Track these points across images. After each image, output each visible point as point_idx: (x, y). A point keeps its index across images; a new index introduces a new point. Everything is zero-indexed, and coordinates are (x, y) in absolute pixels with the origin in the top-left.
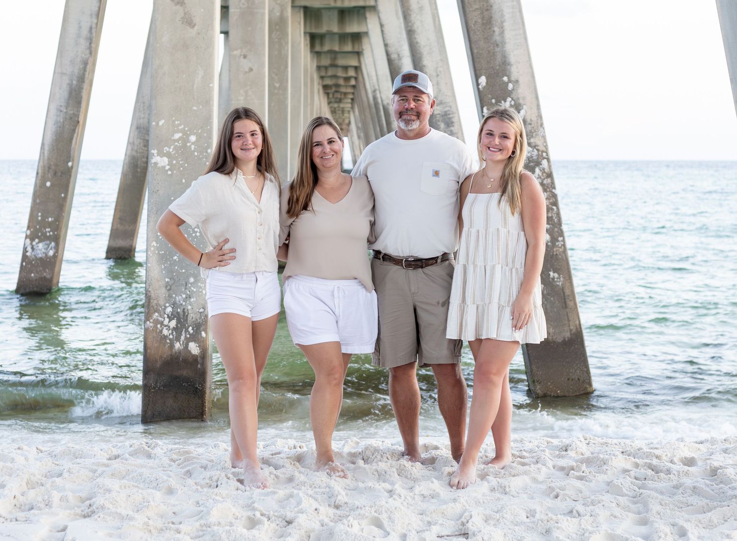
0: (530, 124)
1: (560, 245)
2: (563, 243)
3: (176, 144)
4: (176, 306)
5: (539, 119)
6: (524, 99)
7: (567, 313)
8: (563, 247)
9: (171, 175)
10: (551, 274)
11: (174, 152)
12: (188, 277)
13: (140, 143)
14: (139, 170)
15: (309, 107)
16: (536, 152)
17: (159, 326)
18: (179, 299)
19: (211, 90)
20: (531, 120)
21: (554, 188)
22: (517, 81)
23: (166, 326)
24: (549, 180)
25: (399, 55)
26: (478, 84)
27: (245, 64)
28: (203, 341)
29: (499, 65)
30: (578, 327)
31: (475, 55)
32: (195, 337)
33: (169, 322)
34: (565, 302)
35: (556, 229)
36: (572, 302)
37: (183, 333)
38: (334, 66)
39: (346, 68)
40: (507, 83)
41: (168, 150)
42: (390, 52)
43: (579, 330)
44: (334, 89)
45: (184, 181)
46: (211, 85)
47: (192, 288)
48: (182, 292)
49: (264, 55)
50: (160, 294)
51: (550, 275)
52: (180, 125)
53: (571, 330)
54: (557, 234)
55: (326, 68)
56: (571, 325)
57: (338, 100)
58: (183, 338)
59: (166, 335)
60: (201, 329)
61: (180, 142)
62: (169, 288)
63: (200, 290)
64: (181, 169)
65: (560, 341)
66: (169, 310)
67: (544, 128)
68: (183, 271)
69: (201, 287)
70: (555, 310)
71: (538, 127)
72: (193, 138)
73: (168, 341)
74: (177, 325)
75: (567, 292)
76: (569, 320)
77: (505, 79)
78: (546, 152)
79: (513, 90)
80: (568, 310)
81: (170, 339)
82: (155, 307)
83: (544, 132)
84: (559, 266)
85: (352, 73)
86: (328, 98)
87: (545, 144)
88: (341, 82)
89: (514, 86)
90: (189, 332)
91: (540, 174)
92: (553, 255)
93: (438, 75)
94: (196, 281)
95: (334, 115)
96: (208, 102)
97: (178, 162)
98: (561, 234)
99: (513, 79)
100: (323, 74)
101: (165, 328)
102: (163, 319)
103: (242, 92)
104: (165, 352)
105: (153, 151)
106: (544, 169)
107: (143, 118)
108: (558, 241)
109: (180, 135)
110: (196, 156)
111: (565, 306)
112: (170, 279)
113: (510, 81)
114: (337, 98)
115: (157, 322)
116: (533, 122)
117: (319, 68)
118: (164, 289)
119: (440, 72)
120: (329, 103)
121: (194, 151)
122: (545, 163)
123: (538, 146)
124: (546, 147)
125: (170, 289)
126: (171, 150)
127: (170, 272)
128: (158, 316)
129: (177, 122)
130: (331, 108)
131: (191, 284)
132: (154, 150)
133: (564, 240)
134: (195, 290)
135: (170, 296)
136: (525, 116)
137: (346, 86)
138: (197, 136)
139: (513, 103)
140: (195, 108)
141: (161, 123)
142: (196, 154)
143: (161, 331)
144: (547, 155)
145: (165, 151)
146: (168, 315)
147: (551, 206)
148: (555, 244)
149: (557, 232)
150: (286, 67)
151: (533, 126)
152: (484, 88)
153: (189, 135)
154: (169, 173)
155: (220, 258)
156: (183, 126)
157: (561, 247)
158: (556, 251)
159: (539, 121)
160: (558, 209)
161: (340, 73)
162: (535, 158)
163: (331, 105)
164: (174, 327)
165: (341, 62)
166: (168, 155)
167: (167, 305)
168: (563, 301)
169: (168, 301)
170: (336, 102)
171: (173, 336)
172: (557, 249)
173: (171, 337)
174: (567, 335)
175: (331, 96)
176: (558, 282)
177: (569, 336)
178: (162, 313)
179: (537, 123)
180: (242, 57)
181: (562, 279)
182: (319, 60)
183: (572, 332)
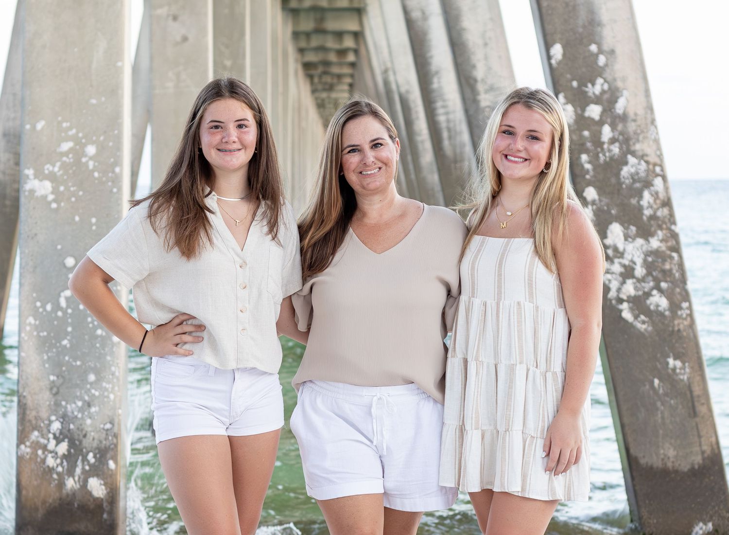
0: (634, 121)
1: (684, 316)
2: (688, 312)
3: (65, 159)
4: (67, 419)
5: (649, 112)
6: (624, 79)
7: (697, 425)
8: (689, 319)
9: (57, 210)
10: (671, 361)
11: (61, 172)
12: (86, 373)
13: (9, 160)
14: (8, 203)
15: (280, 99)
16: (643, 166)
17: (40, 452)
18: (73, 408)
19: (119, 71)
20: (636, 114)
21: (674, 223)
22: (612, 52)
23: (51, 452)
24: (665, 211)
25: (423, 13)
26: (549, 58)
27: (176, 30)
28: (111, 476)
29: (584, 27)
30: (715, 447)
31: (544, 11)
32: (98, 470)
33: (57, 445)
34: (694, 407)
35: (678, 290)
36: (705, 406)
37: (79, 463)
38: (320, 31)
39: (339, 35)
40: (597, 55)
41: (51, 168)
42: (409, 8)
43: (716, 451)
44: (320, 69)
45: (77, 218)
46: (119, 64)
47: (93, 391)
48: (77, 397)
49: (206, 14)
50: (41, 400)
51: (668, 363)
52: (70, 128)
53: (703, 452)
54: (679, 297)
55: (308, 35)
56: (703, 443)
57: (327, 87)
58: (78, 470)
59: (51, 466)
60: (109, 456)
61: (71, 156)
62: (56, 391)
63: (106, 394)
64: (73, 199)
65: (686, 470)
66: (56, 426)
67: (656, 127)
68: (78, 363)
69: (106, 389)
70: (678, 420)
71: (647, 124)
72: (91, 150)
73: (55, 476)
74: (69, 451)
75: (697, 391)
76: (700, 437)
77: (594, 48)
78: (661, 166)
79: (606, 65)
80: (698, 419)
81: (58, 474)
82: (34, 422)
83: (657, 133)
84: (684, 348)
85: (349, 42)
86: (312, 83)
87: (658, 153)
88: (332, 57)
89: (607, 59)
90: (88, 461)
91: (651, 201)
92: (673, 331)
93: (486, 44)
94: (99, 380)
95: (322, 110)
96: (114, 92)
97: (67, 188)
98: (686, 297)
99: (606, 47)
100: (303, 44)
101: (50, 455)
102: (46, 442)
103: (170, 74)
104: (50, 494)
105: (27, 172)
106: (657, 193)
107: (14, 119)
108: (681, 308)
109: (70, 144)
110: (96, 179)
111: (694, 413)
112: (58, 377)
113: (600, 51)
114: (326, 83)
115: (36, 445)
116: (639, 118)
117: (296, 35)
118: (48, 393)
119: (490, 38)
120: (314, 91)
121: (93, 171)
122: (658, 182)
123: (647, 155)
124: (660, 156)
125: (57, 393)
126: (56, 169)
127: (57, 365)
128: (38, 437)
129: (65, 125)
130: (316, 99)
131: (91, 384)
132: (29, 168)
133: (690, 308)
134: (97, 394)
135: (57, 404)
136: (625, 108)
137: (341, 64)
138: (97, 148)
139: (606, 87)
140: (94, 101)
141: (40, 126)
142: (96, 174)
143: (44, 461)
144: (662, 170)
145: (46, 172)
146: (54, 435)
147: (668, 252)
148: (676, 313)
149: (680, 294)
150: (242, 34)
151: (639, 123)
152: (559, 63)
153: (85, 145)
154: (54, 205)
155: (177, 339)
156: (74, 131)
157: (685, 319)
158: (679, 324)
159: (649, 116)
160: (680, 257)
161: (331, 43)
162: (642, 174)
163: (317, 94)
164: (64, 455)
165: (332, 25)
166: (52, 177)
167: (53, 418)
168: (690, 404)
169: (54, 412)
170: (324, 90)
171: (63, 467)
172: (681, 321)
173: (60, 469)
174: (698, 459)
175: (316, 80)
176: (681, 374)
177: (701, 462)
178: (45, 431)
179: (646, 118)
180: (171, 18)
181: (687, 370)
182: (296, 22)
183: (706, 455)
